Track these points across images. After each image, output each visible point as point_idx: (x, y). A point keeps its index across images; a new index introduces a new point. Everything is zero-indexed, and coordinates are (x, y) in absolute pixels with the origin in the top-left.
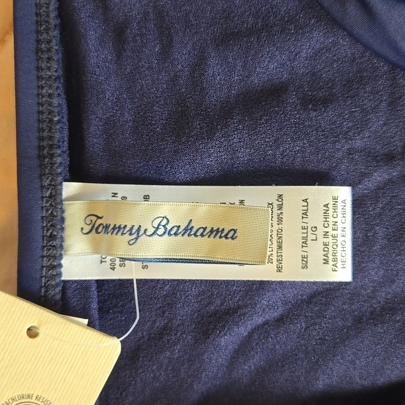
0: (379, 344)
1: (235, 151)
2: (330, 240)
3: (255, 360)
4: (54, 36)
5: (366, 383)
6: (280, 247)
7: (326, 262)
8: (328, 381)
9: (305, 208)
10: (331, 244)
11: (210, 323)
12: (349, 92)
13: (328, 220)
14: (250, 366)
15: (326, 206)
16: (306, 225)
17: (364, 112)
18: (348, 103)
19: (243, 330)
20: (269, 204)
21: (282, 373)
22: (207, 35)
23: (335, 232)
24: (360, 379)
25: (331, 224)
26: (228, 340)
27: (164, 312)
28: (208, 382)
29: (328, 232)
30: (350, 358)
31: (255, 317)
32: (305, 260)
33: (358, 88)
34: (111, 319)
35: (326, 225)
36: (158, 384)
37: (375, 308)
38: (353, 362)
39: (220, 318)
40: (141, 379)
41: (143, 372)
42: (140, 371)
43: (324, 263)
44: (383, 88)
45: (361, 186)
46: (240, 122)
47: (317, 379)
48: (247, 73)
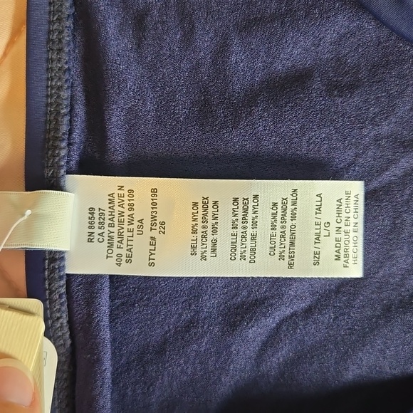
0: (409, 332)
1: (260, 140)
2: (342, 236)
3: (283, 352)
4: (66, 27)
5: (395, 372)
6: (292, 244)
7: (338, 258)
8: (358, 371)
9: (319, 203)
10: (343, 240)
11: (237, 314)
12: (374, 77)
13: (340, 215)
14: (279, 359)
15: (339, 201)
16: (319, 220)
17: (391, 97)
18: (374, 89)
19: (271, 322)
20: (284, 199)
21: (311, 364)
22: (230, 21)
23: (347, 228)
24: (390, 368)
25: (343, 219)
26: (256, 332)
27: (190, 305)
28: (236, 375)
29: (340, 228)
30: (379, 347)
31: (283, 308)
32: (317, 256)
33: (383, 73)
34: (136, 313)
35: (339, 221)
36: (185, 377)
37: (404, 297)
38: (382, 351)
39: (247, 309)
40: (168, 373)
41: (170, 366)
42: (167, 365)
43: (336, 259)
44: (409, 72)
45: (388, 173)
46: (264, 110)
47: (347, 369)
48: (270, 60)
